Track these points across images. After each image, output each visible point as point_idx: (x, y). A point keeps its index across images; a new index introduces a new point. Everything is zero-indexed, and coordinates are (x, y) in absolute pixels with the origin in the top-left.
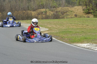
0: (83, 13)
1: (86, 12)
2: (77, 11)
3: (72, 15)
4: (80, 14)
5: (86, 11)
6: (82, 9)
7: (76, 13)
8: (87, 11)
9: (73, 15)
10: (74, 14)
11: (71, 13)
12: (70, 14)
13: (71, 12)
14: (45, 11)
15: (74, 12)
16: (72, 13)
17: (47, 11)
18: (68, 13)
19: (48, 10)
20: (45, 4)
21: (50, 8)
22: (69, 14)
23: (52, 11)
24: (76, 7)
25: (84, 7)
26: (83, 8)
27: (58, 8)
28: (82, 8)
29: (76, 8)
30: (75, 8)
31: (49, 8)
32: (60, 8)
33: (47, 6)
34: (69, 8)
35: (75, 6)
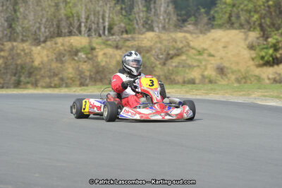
0: (252, 62)
1: (262, 58)
2: (222, 53)
3: (206, 69)
4: (237, 63)
5: (263, 53)
6: (243, 45)
7: (222, 58)
8: (267, 53)
9: (209, 66)
10: (214, 62)
11: (197, 57)
12: (195, 64)
13: (200, 53)
14: (87, 45)
15: (213, 56)
16: (201, 57)
17: (94, 45)
18: (184, 57)
19: (97, 44)
20: (83, 16)
21: (106, 32)
22: (189, 62)
23: (117, 47)
24: (217, 34)
25: (254, 35)
26: (250, 39)
27: (142, 34)
28: (246, 39)
29: (219, 40)
30: (213, 40)
31: (100, 36)
32: (150, 35)
33: (94, 26)
34: (188, 35)
35: (213, 31)
